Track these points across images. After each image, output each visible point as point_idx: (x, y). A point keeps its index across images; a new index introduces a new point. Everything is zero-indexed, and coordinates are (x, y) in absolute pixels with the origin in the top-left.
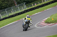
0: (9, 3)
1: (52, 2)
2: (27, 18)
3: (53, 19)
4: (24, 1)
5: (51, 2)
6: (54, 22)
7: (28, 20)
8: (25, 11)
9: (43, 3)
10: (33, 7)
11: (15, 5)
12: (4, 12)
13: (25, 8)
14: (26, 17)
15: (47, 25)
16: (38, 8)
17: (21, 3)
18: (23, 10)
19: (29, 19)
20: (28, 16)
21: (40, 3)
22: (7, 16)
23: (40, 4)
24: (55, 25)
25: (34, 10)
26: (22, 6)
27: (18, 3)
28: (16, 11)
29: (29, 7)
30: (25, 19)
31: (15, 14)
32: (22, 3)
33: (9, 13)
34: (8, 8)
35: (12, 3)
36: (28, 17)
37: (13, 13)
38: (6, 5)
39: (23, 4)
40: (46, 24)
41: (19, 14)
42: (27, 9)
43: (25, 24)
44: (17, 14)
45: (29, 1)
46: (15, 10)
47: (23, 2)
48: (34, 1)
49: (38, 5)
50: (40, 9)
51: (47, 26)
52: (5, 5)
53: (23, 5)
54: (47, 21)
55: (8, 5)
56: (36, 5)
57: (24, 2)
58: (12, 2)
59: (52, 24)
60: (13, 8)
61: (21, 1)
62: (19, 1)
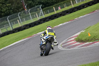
0: (13, 5)
1: (89, 4)
3: (90, 35)
4: (40, 3)
6: (92, 39)
8: (41, 20)
9: (73, 6)
10: (56, 12)
11: (24, 9)
13: (41, 15)
14: (47, 31)
16: (64, 15)
17: (34, 6)
18: (38, 19)
19: (52, 34)
20: (50, 28)
21: (67, 6)
22: (10, 29)
23: (67, 8)
24: (93, 45)
25: (58, 17)
26: (37, 11)
27: (30, 6)
28: (26, 20)
29: (48, 13)
31: (24, 26)
32: (36, 7)
33: (13, 24)
34: (11, 14)
35: (19, 5)
36: (49, 31)
37: (20, 24)
38: (9, 9)
39: (39, 7)
40: (78, 43)
41: (30, 25)
42: (44, 16)
43: (45, 43)
44: (26, 25)
45: (48, 3)
47: (37, 5)
48: (56, 3)
49: (64, 10)
50: (68, 16)
51: (79, 46)
52: (7, 10)
53: (38, 9)
54: (80, 38)
55: (11, 9)
56: (60, 10)
57: (40, 5)
58: (18, 4)
59: (88, 43)
60: (20, 15)
62: (30, 2)
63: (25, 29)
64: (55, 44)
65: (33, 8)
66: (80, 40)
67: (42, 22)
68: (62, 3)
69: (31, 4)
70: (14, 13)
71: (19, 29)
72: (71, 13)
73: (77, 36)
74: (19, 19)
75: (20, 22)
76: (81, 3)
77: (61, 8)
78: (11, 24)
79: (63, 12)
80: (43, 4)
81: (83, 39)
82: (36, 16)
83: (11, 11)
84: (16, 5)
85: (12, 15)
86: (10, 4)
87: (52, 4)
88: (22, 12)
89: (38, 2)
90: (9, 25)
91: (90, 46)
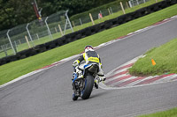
0: (18, 11)
2: (89, 56)
3: (154, 63)
4: (65, 7)
5: (147, 8)
6: (158, 70)
7: (90, 62)
8: (67, 36)
9: (124, 12)
10: (93, 23)
11: (37, 18)
12: (4, 40)
13: (68, 27)
15: (135, 80)
16: (108, 28)
17: (55, 12)
18: (62, 34)
19: (95, 60)
21: (114, 11)
22: (12, 52)
23: (113, 16)
24: (160, 81)
25: (97, 32)
26: (60, 20)
27: (47, 12)
28: (41, 36)
29: (80, 24)
30: (82, 59)
31: (37, 47)
32: (59, 13)
33: (18, 43)
34: (14, 27)
35: (28, 11)
37: (29, 44)
38: (9, 18)
39: (63, 14)
40: (134, 77)
41: (48, 46)
43: (82, 76)
44: (41, 46)
45: (79, 6)
46: (35, 32)
47: (60, 9)
48: (94, 6)
49: (108, 18)
50: (115, 29)
51: (135, 83)
52: (6, 19)
53: (62, 17)
54: (137, 68)
55: (13, 17)
56: (101, 19)
57: (65, 10)
58: (26, 7)
59: (151, 77)
60: (29, 28)
61: (55, 5)
62: (48, 4)
63: (38, 52)
64: (101, 78)
65: (53, 15)
66: (136, 73)
67: (69, 40)
68: (105, 6)
69: (49, 8)
70: (19, 24)
71: (29, 53)
72: (120, 23)
73: (132, 65)
74: (27, 35)
75: (29, 40)
76: (140, 7)
77: (103, 16)
78: (13, 44)
79: (107, 22)
80: (70, 7)
81: (143, 70)
82: (58, 29)
83: (14, 20)
84: (23, 9)
85: (16, 28)
86: (12, 9)
87: (87, 8)
88: (34, 22)
89: (62, 5)
90: (10, 45)
91: (154, 83)
